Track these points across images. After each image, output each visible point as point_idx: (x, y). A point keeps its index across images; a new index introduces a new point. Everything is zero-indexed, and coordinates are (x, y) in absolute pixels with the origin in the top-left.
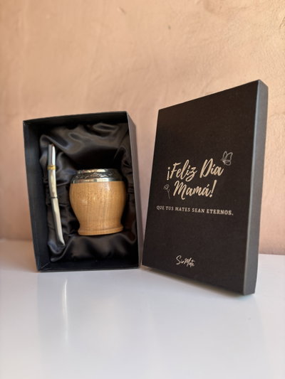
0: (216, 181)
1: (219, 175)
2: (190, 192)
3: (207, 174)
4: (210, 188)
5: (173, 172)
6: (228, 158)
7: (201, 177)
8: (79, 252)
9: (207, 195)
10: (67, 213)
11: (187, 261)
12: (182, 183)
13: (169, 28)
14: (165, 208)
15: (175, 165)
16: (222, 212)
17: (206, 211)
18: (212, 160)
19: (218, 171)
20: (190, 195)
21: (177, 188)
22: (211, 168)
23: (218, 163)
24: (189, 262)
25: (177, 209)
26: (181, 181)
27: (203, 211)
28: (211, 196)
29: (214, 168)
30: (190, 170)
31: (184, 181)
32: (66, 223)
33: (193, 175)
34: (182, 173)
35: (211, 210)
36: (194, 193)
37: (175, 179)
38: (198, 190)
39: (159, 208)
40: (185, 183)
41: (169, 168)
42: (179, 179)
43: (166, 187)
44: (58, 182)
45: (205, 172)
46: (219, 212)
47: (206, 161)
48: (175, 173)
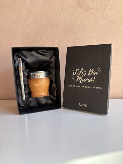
0: (95, 77)
1: (96, 75)
4: (93, 79)
6: (100, 69)
7: (88, 75)
8: (33, 104)
9: (91, 82)
11: (84, 105)
12: (80, 77)
13: (63, 9)
14: (73, 86)
15: (77, 70)
16: (98, 88)
18: (93, 69)
19: (96, 74)
20: (84, 81)
21: (78, 79)
22: (92, 72)
23: (96, 71)
24: (85, 105)
25: (78, 86)
27: (90, 87)
28: (93, 82)
29: (94, 72)
30: (84, 72)
33: (85, 74)
34: (80, 73)
35: (93, 87)
36: (86, 81)
37: (77, 75)
38: (88, 80)
39: (69, 86)
41: (74, 71)
42: (79, 75)
43: (73, 78)
44: (24, 75)
45: (90, 74)
46: (96, 88)
47: (91, 69)
48: (77, 73)
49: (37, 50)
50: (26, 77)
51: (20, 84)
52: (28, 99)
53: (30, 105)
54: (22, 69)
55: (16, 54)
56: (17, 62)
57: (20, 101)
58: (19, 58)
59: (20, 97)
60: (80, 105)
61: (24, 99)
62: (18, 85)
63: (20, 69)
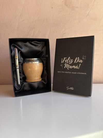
0: (80, 64)
1: (81, 62)
2: (71, 67)
3: (77, 62)
4: (78, 66)
5: (64, 61)
6: (85, 57)
7: (75, 63)
8: (27, 88)
9: (77, 68)
10: (22, 74)
11: (71, 88)
13: (52, 8)
14: (61, 72)
15: (65, 58)
16: (83, 73)
17: (77, 73)
18: (79, 58)
19: (81, 61)
21: (66, 66)
22: (78, 60)
23: (81, 59)
24: (72, 88)
25: (66, 72)
26: (67, 64)
27: (76, 73)
28: (79, 69)
29: (80, 60)
30: (71, 60)
31: (68, 63)
32: (21, 78)
33: (72, 62)
34: (67, 61)
35: (79, 73)
36: (72, 67)
37: (64, 63)
38: (74, 67)
39: (58, 72)
40: (69, 64)
41: (62, 59)
42: (66, 63)
43: (61, 65)
44: (19, 63)
45: (76, 61)
46: (82, 73)
47: (77, 58)
48: (65, 61)
49: (30, 42)
50: (21, 64)
51: (16, 71)
52: (23, 83)
53: (24, 89)
54: (17, 57)
55: (13, 44)
56: (13, 52)
57: (16, 85)
58: (15, 48)
59: (16, 81)
60: (68, 88)
61: (19, 83)
62: (14, 72)
63: (16, 57)
